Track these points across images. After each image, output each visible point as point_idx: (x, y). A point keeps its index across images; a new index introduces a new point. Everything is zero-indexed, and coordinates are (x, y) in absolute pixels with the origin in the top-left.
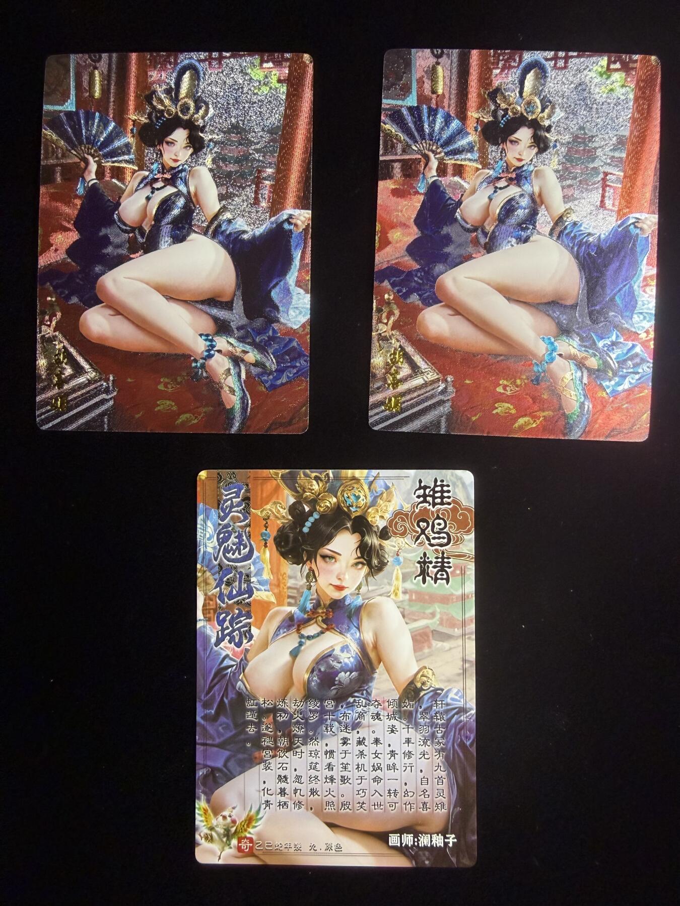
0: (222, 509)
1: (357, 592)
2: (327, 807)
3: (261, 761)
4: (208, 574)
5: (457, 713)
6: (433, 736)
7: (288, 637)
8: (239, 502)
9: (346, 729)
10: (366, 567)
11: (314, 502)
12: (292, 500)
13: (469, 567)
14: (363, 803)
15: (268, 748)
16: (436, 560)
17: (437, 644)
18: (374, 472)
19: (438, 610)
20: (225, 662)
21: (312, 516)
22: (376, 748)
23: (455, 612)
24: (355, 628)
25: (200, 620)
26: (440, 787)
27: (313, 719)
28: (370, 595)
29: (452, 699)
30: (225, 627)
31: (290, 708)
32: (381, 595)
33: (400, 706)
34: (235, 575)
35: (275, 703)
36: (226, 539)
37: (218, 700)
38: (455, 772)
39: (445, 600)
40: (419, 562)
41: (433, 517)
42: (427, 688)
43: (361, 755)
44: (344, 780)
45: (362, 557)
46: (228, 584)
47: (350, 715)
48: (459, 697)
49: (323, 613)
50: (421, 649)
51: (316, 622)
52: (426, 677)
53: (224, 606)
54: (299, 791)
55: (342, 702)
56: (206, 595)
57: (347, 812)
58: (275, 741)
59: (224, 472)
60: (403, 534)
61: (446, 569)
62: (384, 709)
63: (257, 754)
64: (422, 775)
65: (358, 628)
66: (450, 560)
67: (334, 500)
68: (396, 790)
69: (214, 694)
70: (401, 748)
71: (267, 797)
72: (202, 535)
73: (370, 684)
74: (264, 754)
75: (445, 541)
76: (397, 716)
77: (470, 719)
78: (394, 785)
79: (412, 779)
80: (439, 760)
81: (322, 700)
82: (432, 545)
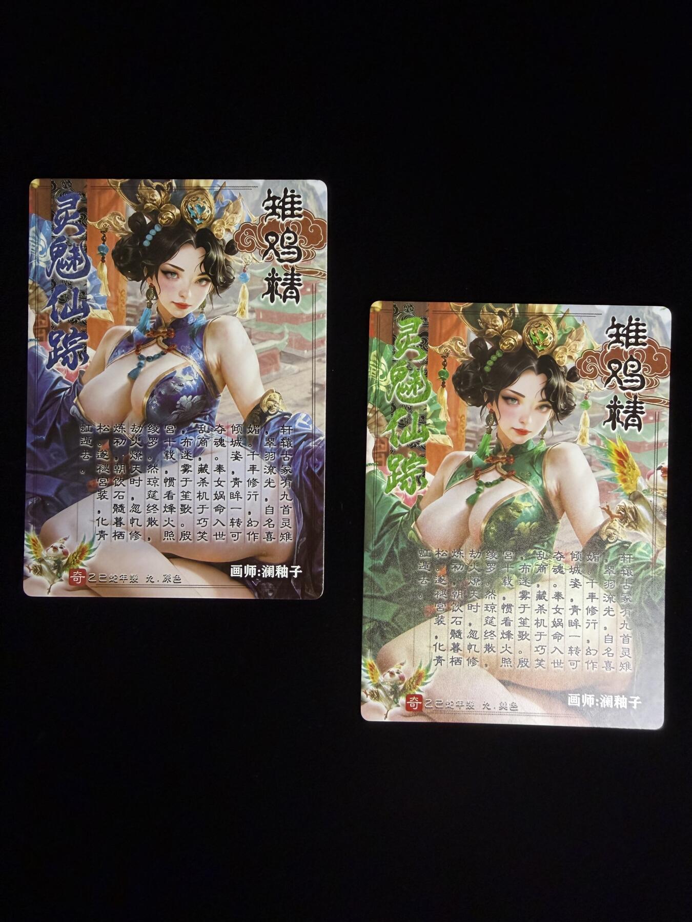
0: (56, 220)
1: (200, 310)
2: (166, 538)
3: (96, 489)
4: (40, 290)
5: (305, 440)
6: (279, 463)
7: (126, 359)
8: (75, 213)
9: (187, 455)
10: (210, 283)
11: (156, 214)
12: (132, 212)
13: (320, 284)
14: (205, 533)
15: (104, 476)
16: (285, 277)
17: (285, 367)
18: (220, 182)
19: (287, 330)
20: (58, 385)
21: (154, 228)
22: (219, 476)
23: (306, 333)
24: (198, 349)
25: (31, 340)
26: (286, 516)
27: (153, 445)
28: (216, 314)
29: (300, 425)
30: (58, 347)
31: (128, 434)
32: (226, 314)
33: (245, 431)
34: (69, 292)
35: (112, 429)
36: (60, 253)
37: (50, 424)
38: (301, 501)
39: (294, 319)
40: (267, 279)
41: (283, 229)
42: (274, 412)
43: (203, 483)
44: (184, 508)
45: (207, 273)
46: (63, 301)
47: (191, 441)
48: (307, 423)
49: (163, 332)
50: (269, 371)
51: (157, 342)
52: (273, 401)
53: (57, 325)
54: (136, 521)
55: (183, 427)
56: (37, 313)
57: (187, 542)
58: (111, 469)
59: (59, 182)
60: (251, 249)
61: (296, 286)
62: (228, 435)
63: (91, 483)
64: (266, 504)
65: (202, 349)
66: (300, 277)
67: (178, 211)
68: (239, 519)
69: (46, 419)
70: (245, 475)
71: (102, 527)
72: (34, 248)
73: (214, 409)
74: (99, 482)
75: (296, 256)
76: (242, 442)
77: (319, 445)
78: (238, 514)
79: (257, 508)
80: (285, 488)
81: (162, 425)
82: (281, 261)
